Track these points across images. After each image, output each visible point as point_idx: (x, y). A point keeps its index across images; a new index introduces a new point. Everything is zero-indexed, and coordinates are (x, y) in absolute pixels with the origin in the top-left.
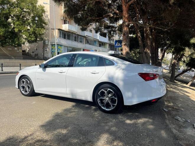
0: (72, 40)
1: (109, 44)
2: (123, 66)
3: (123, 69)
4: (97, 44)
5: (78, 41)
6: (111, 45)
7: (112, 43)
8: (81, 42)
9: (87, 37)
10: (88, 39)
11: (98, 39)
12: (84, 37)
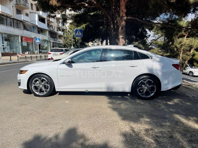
0: (7, 25)
1: (49, 31)
2: (158, 59)
3: (159, 62)
4: (36, 30)
5: (14, 27)
6: (51, 32)
7: (51, 29)
8: (18, 27)
9: (24, 21)
10: (25, 24)
11: (37, 24)
12: (21, 21)
